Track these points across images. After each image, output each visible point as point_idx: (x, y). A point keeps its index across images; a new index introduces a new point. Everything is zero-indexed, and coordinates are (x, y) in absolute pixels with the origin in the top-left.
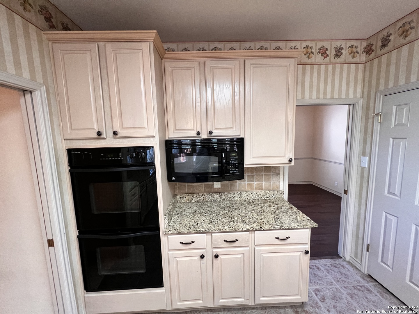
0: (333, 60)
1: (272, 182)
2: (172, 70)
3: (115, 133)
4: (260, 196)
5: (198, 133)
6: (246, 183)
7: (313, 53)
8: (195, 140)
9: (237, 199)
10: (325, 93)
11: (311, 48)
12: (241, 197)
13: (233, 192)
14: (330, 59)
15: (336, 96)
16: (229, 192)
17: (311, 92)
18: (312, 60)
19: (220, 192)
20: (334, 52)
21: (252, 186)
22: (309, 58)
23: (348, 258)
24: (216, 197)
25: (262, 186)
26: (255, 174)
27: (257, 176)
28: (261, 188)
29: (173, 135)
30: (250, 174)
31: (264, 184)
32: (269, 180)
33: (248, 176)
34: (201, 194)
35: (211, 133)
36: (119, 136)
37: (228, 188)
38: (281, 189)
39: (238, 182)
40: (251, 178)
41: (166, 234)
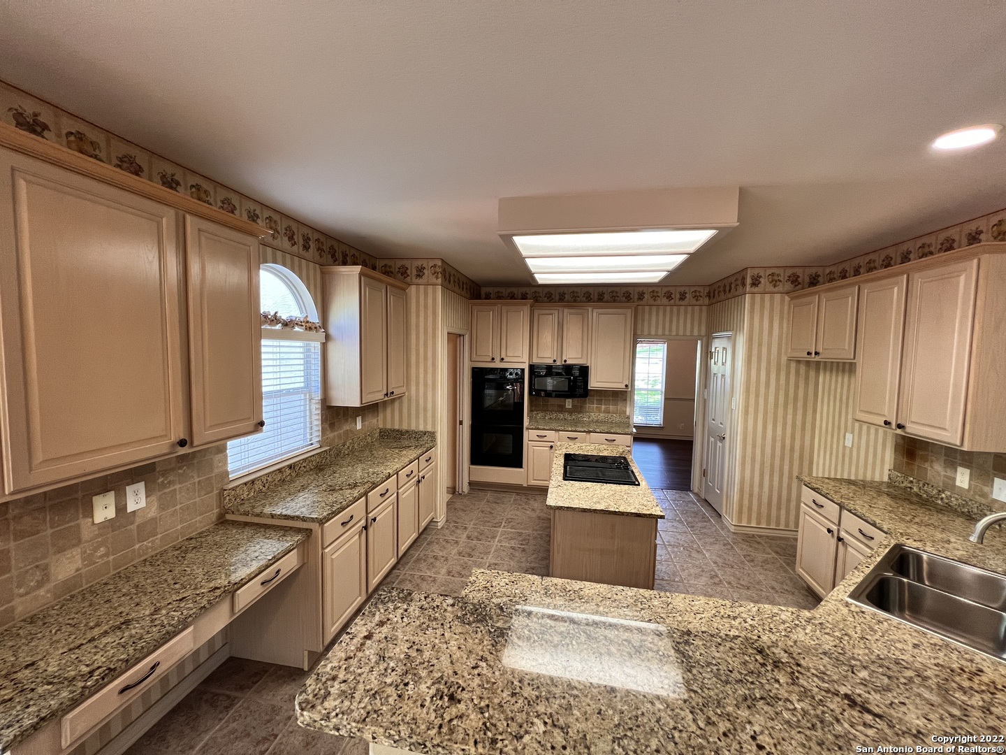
0: (677, 302)
1: (619, 407)
2: (539, 315)
3: (501, 359)
4: (607, 419)
5: (555, 361)
6: (595, 406)
7: (659, 297)
8: (552, 366)
9: (585, 419)
10: (670, 330)
11: (657, 292)
12: (589, 418)
13: (582, 412)
14: (675, 301)
15: (681, 333)
16: (579, 413)
17: (657, 328)
18: (659, 302)
19: (570, 412)
20: (678, 296)
22: (655, 300)
23: (696, 490)
24: (567, 416)
25: (610, 410)
26: (603, 398)
27: (605, 400)
29: (536, 361)
30: (598, 398)
31: (612, 408)
32: (616, 404)
35: (565, 361)
36: (504, 361)
37: (577, 410)
38: (628, 414)
39: (588, 405)
40: (599, 402)
41: (527, 429)
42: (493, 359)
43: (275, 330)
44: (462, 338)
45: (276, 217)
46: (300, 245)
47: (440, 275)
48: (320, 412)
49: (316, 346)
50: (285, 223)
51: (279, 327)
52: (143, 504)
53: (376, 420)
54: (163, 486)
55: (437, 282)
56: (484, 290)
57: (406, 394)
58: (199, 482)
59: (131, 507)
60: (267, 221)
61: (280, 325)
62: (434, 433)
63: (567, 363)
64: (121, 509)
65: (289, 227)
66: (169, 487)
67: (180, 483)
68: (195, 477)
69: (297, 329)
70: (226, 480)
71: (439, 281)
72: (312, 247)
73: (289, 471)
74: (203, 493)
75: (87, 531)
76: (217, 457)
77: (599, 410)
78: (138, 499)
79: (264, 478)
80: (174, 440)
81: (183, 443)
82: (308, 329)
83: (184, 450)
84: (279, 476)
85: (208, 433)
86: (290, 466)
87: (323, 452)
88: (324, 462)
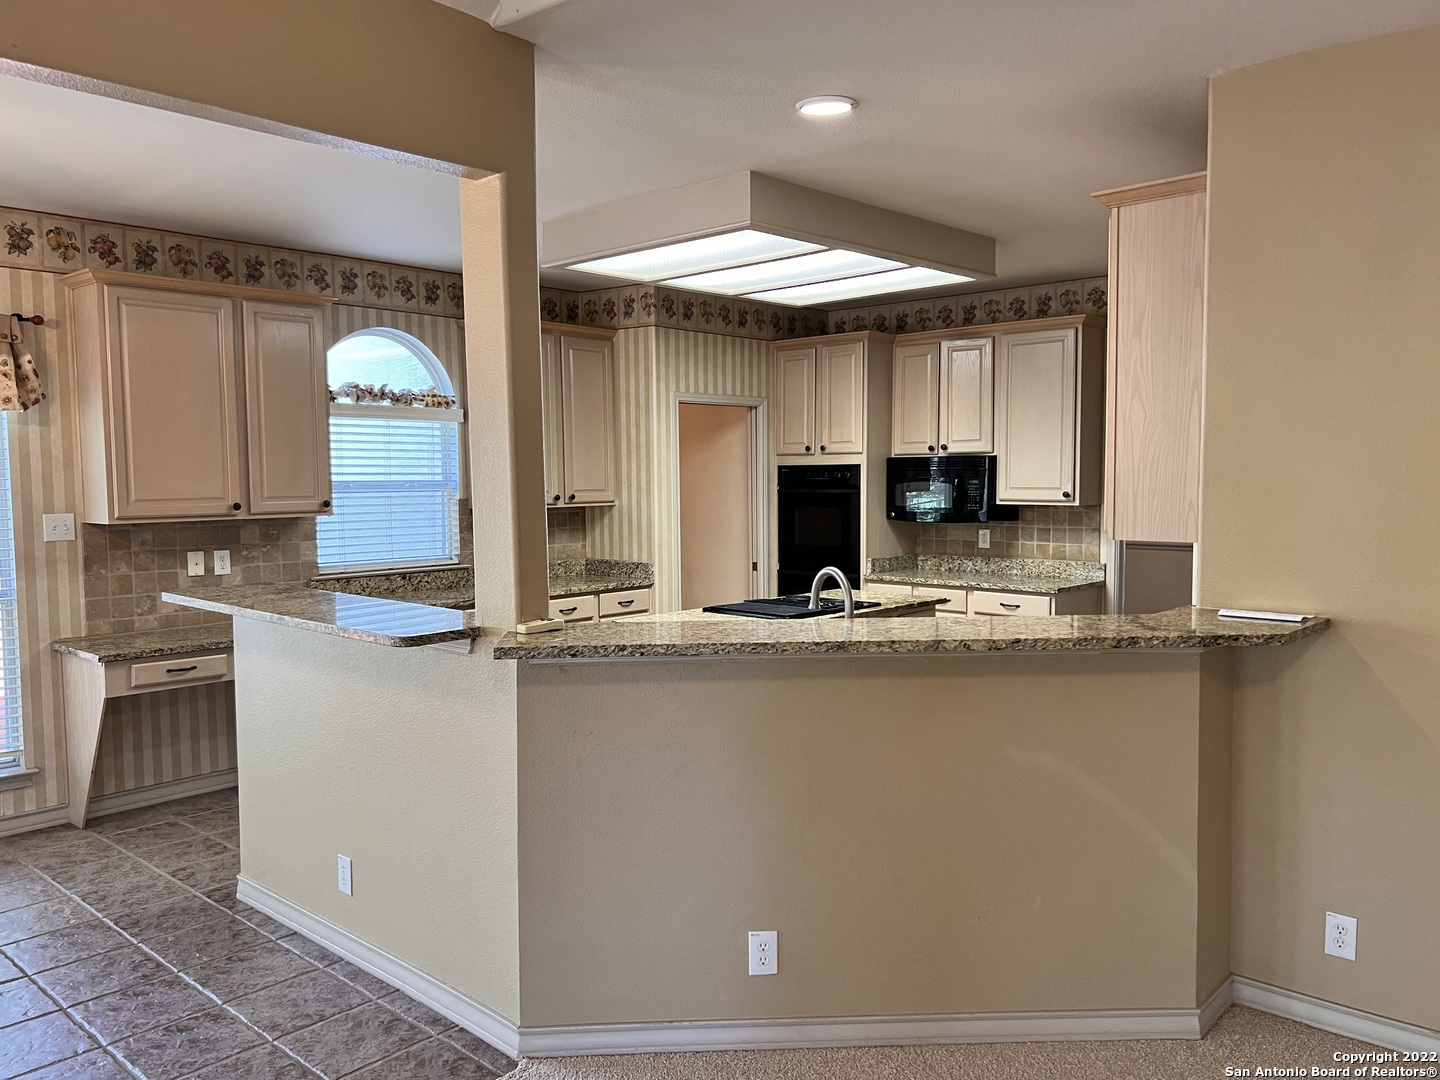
1: (1084, 547)
3: (823, 448)
4: (1058, 571)
6: (1036, 543)
8: (928, 460)
9: (1015, 572)
12: (1022, 569)
13: (1010, 557)
16: (1004, 558)
19: (986, 555)
21: (1045, 550)
24: (980, 564)
25: (1065, 552)
26: (1051, 526)
27: (1055, 530)
28: (1062, 555)
29: (899, 450)
30: (1042, 526)
31: (1069, 547)
32: (1079, 540)
33: (1038, 529)
34: (956, 557)
36: (826, 451)
37: (1002, 550)
38: (1102, 562)
39: (1021, 541)
40: (1044, 534)
41: (867, 581)
42: (808, 449)
43: (383, 407)
44: (754, 411)
45: (380, 270)
46: (421, 297)
47: (653, 309)
48: (457, 516)
49: (455, 427)
50: (397, 275)
51: (386, 403)
52: (228, 571)
53: (579, 545)
54: (247, 559)
55: (648, 320)
56: (833, 319)
57: (617, 503)
58: (284, 565)
59: (217, 571)
60: (370, 278)
61: (388, 400)
62: (646, 566)
63: (950, 450)
64: (209, 569)
65: (403, 278)
66: (252, 562)
67: (264, 561)
68: (280, 558)
69: (416, 405)
70: (314, 571)
71: (653, 318)
72: (441, 297)
73: (402, 582)
74: (288, 578)
75: (182, 580)
76: (304, 544)
77: (1043, 550)
78: (222, 564)
79: (364, 581)
80: (231, 503)
81: (237, 507)
82: (434, 405)
83: (241, 515)
84: (386, 584)
85: (265, 504)
86: (403, 576)
87: (460, 569)
88: (462, 583)
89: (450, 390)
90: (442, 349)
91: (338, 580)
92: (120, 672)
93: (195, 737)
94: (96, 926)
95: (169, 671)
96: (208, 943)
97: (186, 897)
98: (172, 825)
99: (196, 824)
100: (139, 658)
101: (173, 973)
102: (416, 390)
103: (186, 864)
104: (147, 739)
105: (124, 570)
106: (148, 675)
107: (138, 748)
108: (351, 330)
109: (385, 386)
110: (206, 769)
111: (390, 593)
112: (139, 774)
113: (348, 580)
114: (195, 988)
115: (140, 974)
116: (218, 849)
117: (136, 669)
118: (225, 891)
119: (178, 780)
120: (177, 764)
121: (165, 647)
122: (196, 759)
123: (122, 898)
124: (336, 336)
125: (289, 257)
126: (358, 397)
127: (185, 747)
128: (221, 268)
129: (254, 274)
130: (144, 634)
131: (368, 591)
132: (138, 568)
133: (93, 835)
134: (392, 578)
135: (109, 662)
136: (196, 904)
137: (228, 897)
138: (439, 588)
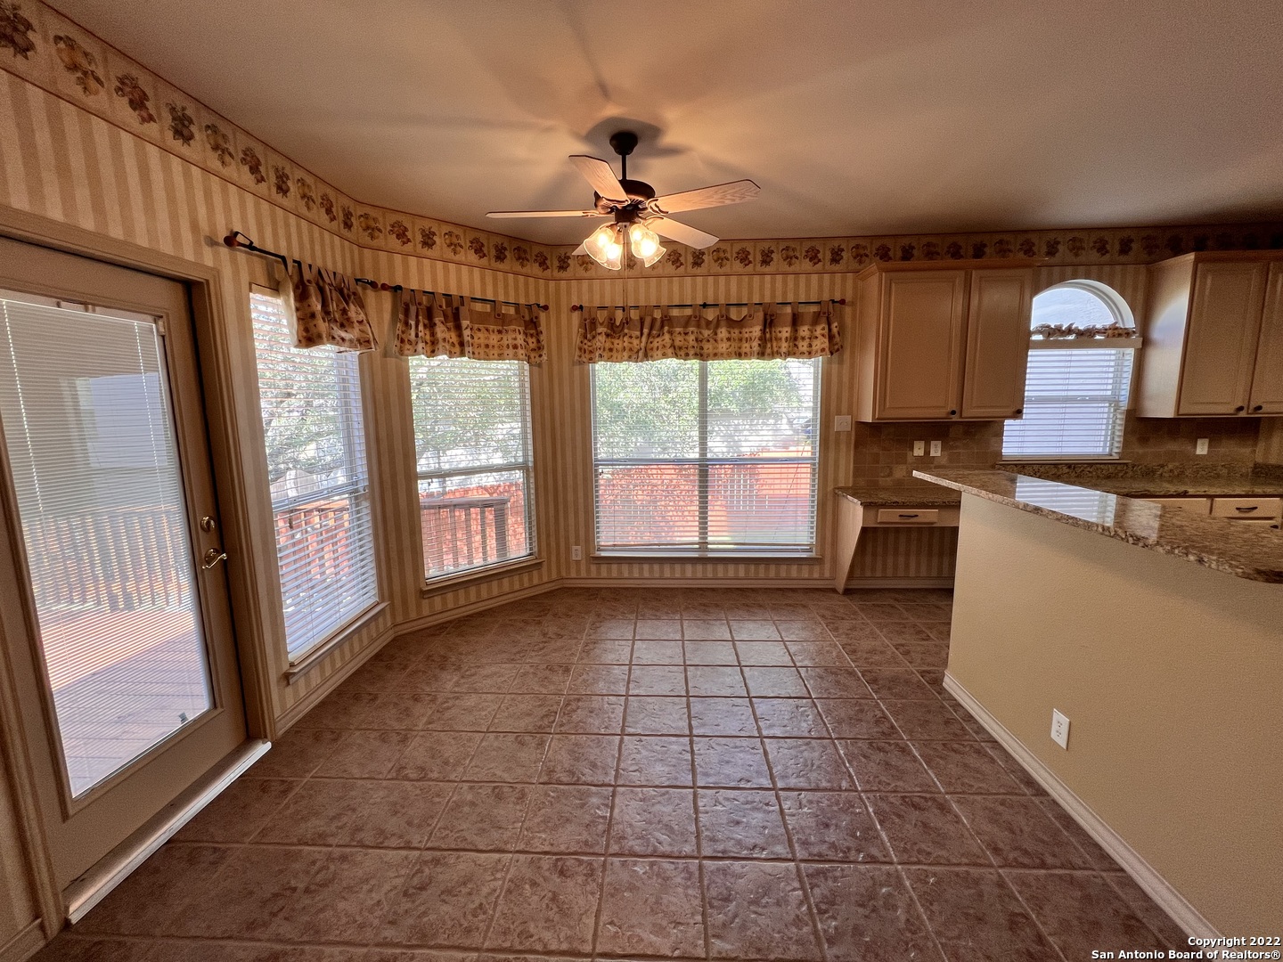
43: (1068, 340)
45: (1082, 236)
48: (1123, 423)
49: (1130, 353)
51: (1071, 337)
52: (939, 454)
54: (953, 447)
58: (977, 452)
59: (932, 454)
60: (1070, 242)
61: (1074, 335)
64: (927, 452)
65: (1100, 238)
66: (956, 450)
67: (964, 449)
68: (975, 448)
69: (1098, 337)
70: (999, 458)
74: (979, 461)
75: (910, 459)
76: (994, 439)
78: (936, 450)
79: (1036, 468)
80: (949, 410)
81: (953, 412)
82: (1114, 336)
83: (955, 418)
84: (1054, 471)
85: (971, 412)
86: (1069, 466)
87: (1120, 464)
88: (1121, 475)
89: (1130, 322)
90: (1129, 291)
91: (1016, 465)
92: (872, 513)
93: (907, 554)
94: (851, 673)
95: (900, 516)
96: (927, 721)
97: (906, 671)
98: (893, 607)
99: (907, 610)
100: (884, 506)
101: (903, 739)
102: (1099, 326)
103: (904, 642)
104: (880, 550)
105: (875, 449)
106: (888, 516)
107: (874, 555)
108: (1050, 284)
109: (1072, 324)
110: (912, 574)
111: (1056, 477)
112: (873, 569)
113: (1023, 466)
114: (921, 764)
115: (880, 730)
116: (923, 636)
117: (882, 512)
118: (933, 675)
119: (895, 577)
120: (895, 567)
121: (899, 500)
122: (907, 566)
123: (865, 656)
124: (1037, 289)
125: (1006, 237)
126: (1049, 334)
127: (901, 560)
128: (956, 253)
129: (979, 252)
130: (885, 489)
131: (1038, 474)
132: (884, 449)
133: (846, 600)
134: (1060, 466)
135: (866, 506)
136: (915, 680)
137: (937, 682)
138: (1098, 477)
